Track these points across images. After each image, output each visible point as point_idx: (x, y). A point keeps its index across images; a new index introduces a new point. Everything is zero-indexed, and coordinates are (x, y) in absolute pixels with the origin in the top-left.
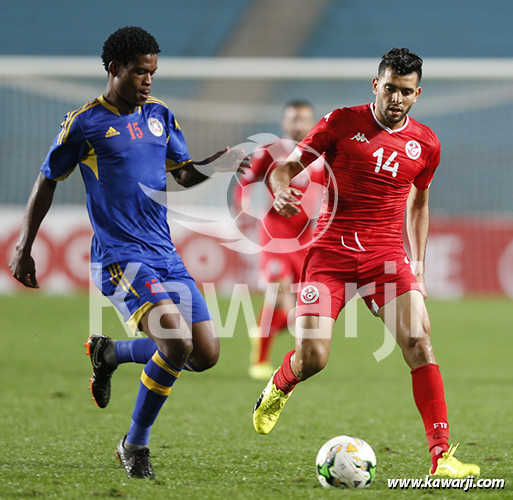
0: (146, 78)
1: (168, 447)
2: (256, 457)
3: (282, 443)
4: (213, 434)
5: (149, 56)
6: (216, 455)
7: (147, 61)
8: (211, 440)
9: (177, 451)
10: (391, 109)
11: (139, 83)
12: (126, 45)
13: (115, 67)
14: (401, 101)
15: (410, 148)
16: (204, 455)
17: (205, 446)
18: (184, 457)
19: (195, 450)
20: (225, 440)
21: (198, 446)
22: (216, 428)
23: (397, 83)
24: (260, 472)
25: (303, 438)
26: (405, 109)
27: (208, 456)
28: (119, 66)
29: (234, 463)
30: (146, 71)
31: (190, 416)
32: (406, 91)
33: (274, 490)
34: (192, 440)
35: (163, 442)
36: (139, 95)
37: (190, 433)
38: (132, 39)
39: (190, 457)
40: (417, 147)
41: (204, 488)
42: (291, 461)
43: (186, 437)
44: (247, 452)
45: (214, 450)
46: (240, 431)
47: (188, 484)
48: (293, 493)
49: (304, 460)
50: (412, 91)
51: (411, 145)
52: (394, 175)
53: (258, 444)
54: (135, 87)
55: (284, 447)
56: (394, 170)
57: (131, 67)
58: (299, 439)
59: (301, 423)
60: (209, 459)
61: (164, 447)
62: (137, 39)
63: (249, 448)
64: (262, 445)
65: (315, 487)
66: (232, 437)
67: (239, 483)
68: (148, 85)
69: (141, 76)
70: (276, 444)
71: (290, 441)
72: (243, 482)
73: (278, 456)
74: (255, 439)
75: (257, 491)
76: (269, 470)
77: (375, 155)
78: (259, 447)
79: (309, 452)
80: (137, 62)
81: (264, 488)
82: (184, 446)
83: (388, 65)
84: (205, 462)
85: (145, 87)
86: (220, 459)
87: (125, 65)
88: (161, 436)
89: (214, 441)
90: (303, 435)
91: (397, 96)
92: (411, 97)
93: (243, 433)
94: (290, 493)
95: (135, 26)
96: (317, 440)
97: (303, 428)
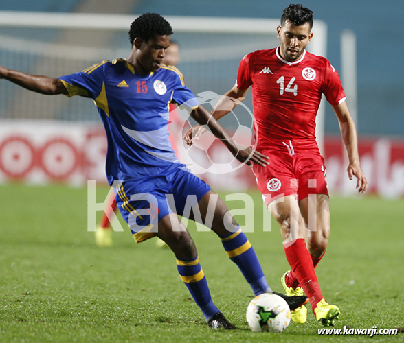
0: (161, 53)
1: (29, 294)
2: (94, 303)
3: (113, 293)
4: (63, 285)
5: (164, 36)
6: (65, 300)
7: (163, 40)
8: (61, 290)
9: (36, 297)
10: (290, 50)
11: (155, 56)
12: (149, 27)
13: (139, 43)
14: (297, 44)
15: (306, 73)
16: (56, 301)
17: (57, 294)
18: (41, 302)
19: (49, 297)
20: (71, 290)
21: (52, 294)
22: (65, 281)
23: (294, 31)
24: (96, 314)
25: (128, 289)
26: (300, 50)
27: (58, 301)
28: (142, 42)
29: (78, 306)
30: (161, 47)
31: (46, 272)
32: (301, 37)
33: (106, 327)
34: (47, 290)
35: (26, 290)
36: (154, 64)
37: (46, 284)
38: (153, 23)
39: (45, 302)
40: (311, 71)
41: (55, 324)
42: (120, 306)
43: (43, 287)
44: (87, 299)
45: (63, 297)
46: (83, 284)
47: (43, 321)
48: (120, 329)
49: (129, 306)
50: (305, 37)
51: (307, 71)
52: (295, 94)
53: (95, 293)
54: (152, 58)
55: (114, 296)
56: (295, 91)
57: (150, 43)
58: (126, 290)
59: (127, 279)
60: (60, 303)
61: (26, 294)
62: (157, 23)
63: (89, 296)
64: (99, 294)
65: (136, 325)
66: (77, 288)
67: (81, 322)
68: (162, 57)
69: (158, 51)
70: (108, 294)
71: (119, 292)
72: (84, 321)
73: (110, 303)
74: (94, 289)
75: (94, 328)
76: (103, 312)
77: (278, 82)
78: (96, 296)
79: (133, 300)
80: (155, 40)
81: (99, 325)
82: (42, 293)
83: (287, 18)
84: (56, 306)
85: (159, 59)
86: (67, 304)
87: (147, 41)
88: (25, 285)
89: (63, 290)
90: (129, 287)
91: (294, 41)
92: (304, 41)
93: (85, 285)
94: (118, 330)
95: (156, 13)
96: (139, 292)
97: (128, 283)
